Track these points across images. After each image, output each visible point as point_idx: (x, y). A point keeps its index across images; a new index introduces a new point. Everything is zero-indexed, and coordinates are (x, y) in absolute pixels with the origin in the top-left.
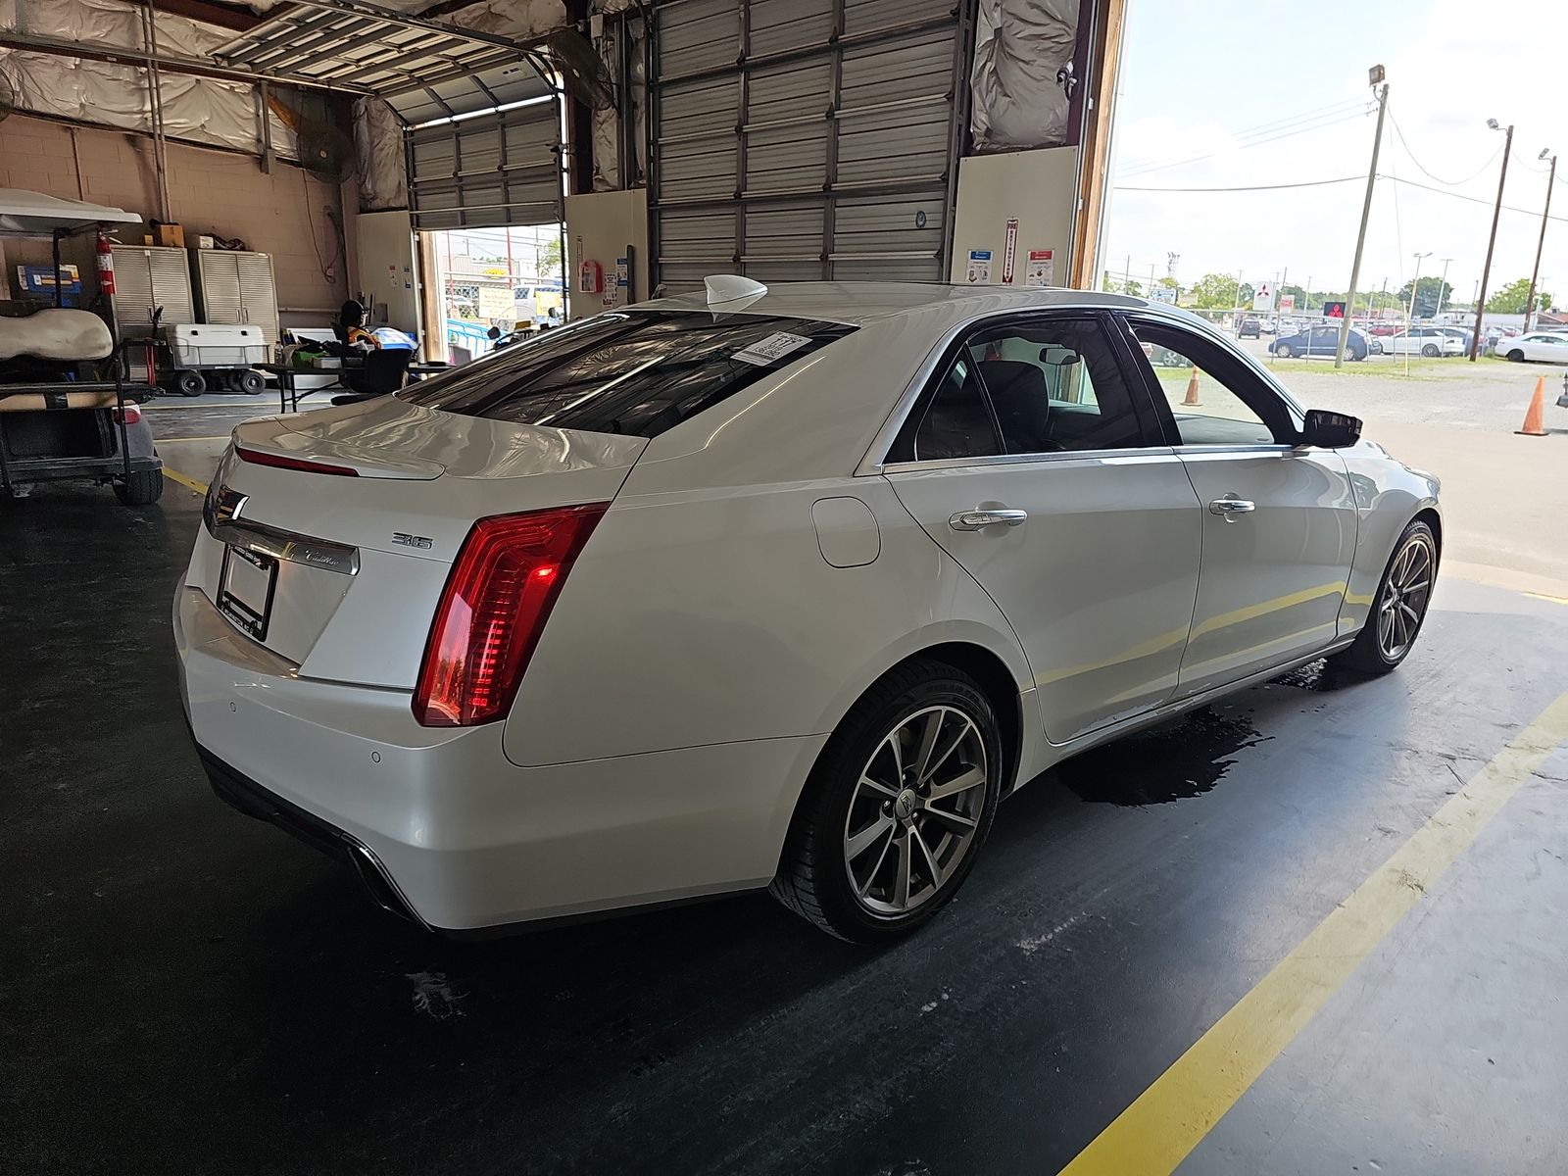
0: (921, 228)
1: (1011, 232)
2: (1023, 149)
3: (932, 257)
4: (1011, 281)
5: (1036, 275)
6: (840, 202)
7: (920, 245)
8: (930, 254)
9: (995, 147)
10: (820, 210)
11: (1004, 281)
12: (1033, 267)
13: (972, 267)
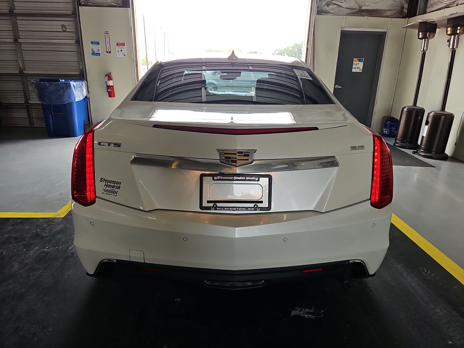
0: (64, 31)
1: (107, 35)
2: (103, 6)
3: (74, 42)
4: (110, 52)
5: (120, 51)
6: (18, 18)
7: (66, 38)
8: (73, 42)
9: (90, 4)
10: (9, 21)
11: (107, 52)
12: (118, 48)
13: (92, 47)
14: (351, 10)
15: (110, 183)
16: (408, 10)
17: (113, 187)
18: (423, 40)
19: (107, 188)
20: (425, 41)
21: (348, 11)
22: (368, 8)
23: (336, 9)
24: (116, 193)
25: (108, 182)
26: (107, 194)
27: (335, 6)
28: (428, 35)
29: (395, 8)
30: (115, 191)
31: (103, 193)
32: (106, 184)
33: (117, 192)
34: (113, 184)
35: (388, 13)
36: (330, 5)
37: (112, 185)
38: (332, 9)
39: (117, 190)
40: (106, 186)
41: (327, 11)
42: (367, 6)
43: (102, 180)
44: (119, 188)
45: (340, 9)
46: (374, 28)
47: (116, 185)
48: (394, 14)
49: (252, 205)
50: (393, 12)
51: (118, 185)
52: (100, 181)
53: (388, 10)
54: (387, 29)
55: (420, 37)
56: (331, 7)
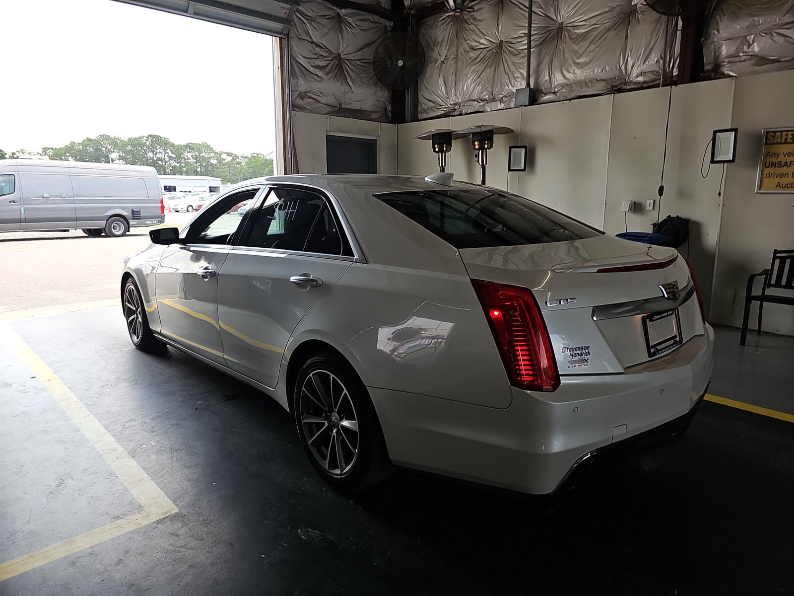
14: (332, 107)
15: (576, 351)
16: (392, 113)
17: (581, 355)
18: (440, 153)
19: (574, 359)
20: (442, 154)
21: (328, 109)
22: (349, 107)
23: (314, 104)
24: (586, 361)
25: (573, 351)
26: (575, 366)
27: (312, 100)
28: (445, 148)
29: (379, 109)
30: (585, 360)
31: (569, 367)
32: (572, 354)
33: (588, 359)
34: (581, 352)
35: (374, 116)
36: (304, 98)
37: (579, 352)
38: (308, 104)
39: (586, 358)
40: (571, 357)
41: (302, 106)
42: (348, 104)
43: (565, 350)
44: (589, 353)
45: (318, 105)
46: (364, 134)
47: (584, 351)
48: (380, 118)
49: (672, 342)
50: (378, 115)
51: (587, 351)
52: (563, 352)
53: (372, 112)
54: (377, 136)
55: (437, 150)
56: (307, 100)
